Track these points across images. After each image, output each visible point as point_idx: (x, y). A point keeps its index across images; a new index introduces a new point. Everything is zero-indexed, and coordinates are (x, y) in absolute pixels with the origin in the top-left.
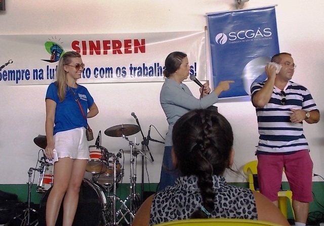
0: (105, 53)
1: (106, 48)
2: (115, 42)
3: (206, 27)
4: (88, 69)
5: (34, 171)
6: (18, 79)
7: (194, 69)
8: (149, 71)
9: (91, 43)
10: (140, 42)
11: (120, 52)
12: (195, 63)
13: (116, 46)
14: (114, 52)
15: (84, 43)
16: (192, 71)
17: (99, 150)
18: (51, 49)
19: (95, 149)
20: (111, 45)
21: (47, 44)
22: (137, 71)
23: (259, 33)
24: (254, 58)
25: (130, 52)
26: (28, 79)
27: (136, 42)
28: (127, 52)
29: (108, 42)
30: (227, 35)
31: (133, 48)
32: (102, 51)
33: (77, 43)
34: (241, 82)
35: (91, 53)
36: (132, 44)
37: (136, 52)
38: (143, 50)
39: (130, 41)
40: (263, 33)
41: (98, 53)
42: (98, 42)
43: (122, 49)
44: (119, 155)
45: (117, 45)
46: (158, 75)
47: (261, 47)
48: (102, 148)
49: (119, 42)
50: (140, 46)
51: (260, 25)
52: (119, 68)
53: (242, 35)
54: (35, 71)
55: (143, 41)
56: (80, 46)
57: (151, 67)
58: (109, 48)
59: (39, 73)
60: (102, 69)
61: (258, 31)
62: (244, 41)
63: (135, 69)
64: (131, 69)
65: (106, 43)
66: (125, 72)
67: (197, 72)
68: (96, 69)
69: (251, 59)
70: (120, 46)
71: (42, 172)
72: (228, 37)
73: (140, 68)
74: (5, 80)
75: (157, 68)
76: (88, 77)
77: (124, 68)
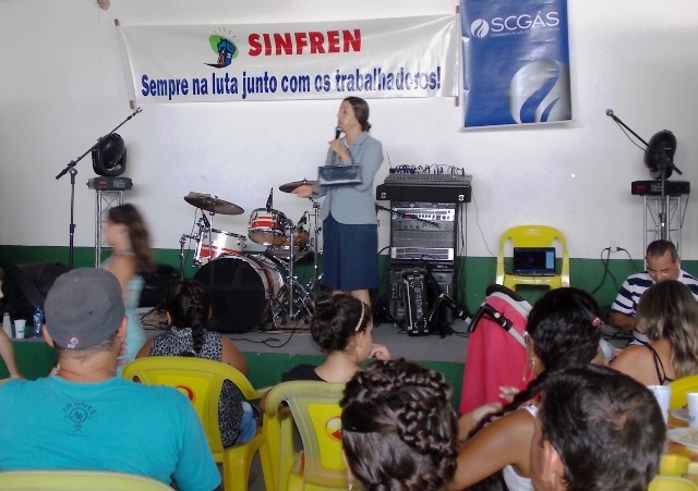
0: (299, 52)
1: (301, 44)
2: (313, 35)
3: (458, 8)
4: (274, 78)
5: (188, 239)
6: (172, 93)
7: (436, 78)
8: (365, 81)
9: (277, 37)
10: (353, 34)
11: (322, 51)
12: (439, 69)
13: (317, 41)
14: (313, 51)
15: (266, 37)
16: (433, 81)
17: (270, 215)
18: (218, 45)
19: (264, 214)
20: (308, 39)
21: (212, 38)
22: (346, 82)
23: (538, 20)
24: (528, 61)
25: (337, 50)
26: (185, 93)
27: (347, 34)
28: (333, 50)
29: (303, 35)
30: (489, 22)
31: (341, 44)
32: (294, 48)
33: (257, 36)
34: (506, 101)
35: (279, 52)
36: (341, 37)
37: (346, 49)
38: (357, 47)
39: (336, 33)
40: (545, 20)
41: (289, 52)
42: (288, 36)
43: (326, 45)
44: (304, 220)
45: (317, 39)
46: (379, 88)
47: (540, 44)
48: (275, 212)
49: (320, 35)
50: (353, 40)
51: (540, 7)
52: (318, 77)
53: (512, 23)
54: (196, 81)
55: (357, 33)
56: (261, 41)
57: (368, 75)
58: (305, 43)
59: (201, 85)
60: (294, 78)
61: (538, 16)
62: (514, 33)
63: (344, 78)
64: (338, 78)
65: (300, 36)
66: (328, 83)
67: (441, 82)
68: (285, 78)
69: (525, 62)
70: (322, 40)
71: (198, 240)
72: (491, 26)
73: (351, 77)
74: (154, 94)
75: (377, 77)
76: (273, 91)
77: (327, 76)
